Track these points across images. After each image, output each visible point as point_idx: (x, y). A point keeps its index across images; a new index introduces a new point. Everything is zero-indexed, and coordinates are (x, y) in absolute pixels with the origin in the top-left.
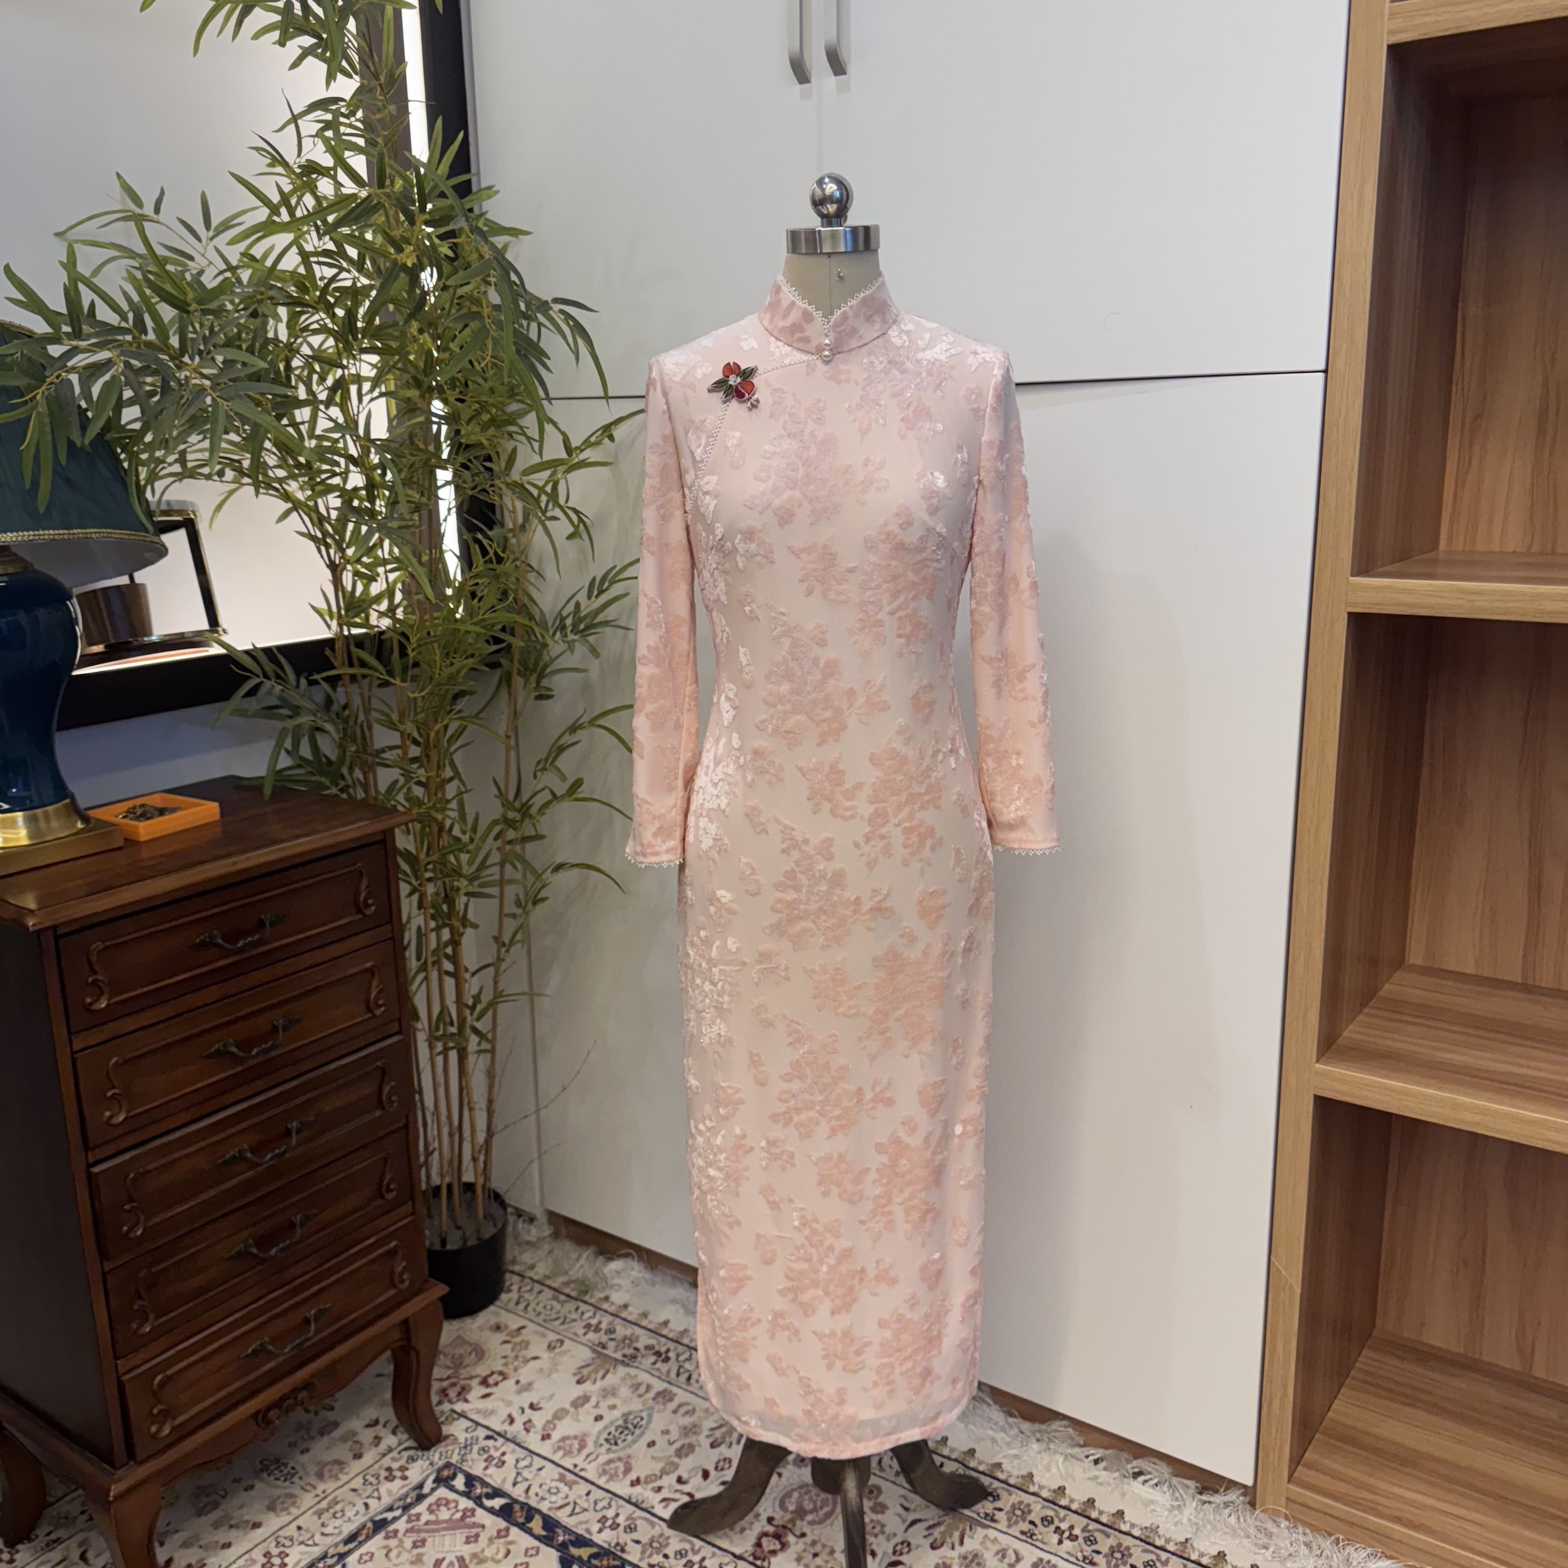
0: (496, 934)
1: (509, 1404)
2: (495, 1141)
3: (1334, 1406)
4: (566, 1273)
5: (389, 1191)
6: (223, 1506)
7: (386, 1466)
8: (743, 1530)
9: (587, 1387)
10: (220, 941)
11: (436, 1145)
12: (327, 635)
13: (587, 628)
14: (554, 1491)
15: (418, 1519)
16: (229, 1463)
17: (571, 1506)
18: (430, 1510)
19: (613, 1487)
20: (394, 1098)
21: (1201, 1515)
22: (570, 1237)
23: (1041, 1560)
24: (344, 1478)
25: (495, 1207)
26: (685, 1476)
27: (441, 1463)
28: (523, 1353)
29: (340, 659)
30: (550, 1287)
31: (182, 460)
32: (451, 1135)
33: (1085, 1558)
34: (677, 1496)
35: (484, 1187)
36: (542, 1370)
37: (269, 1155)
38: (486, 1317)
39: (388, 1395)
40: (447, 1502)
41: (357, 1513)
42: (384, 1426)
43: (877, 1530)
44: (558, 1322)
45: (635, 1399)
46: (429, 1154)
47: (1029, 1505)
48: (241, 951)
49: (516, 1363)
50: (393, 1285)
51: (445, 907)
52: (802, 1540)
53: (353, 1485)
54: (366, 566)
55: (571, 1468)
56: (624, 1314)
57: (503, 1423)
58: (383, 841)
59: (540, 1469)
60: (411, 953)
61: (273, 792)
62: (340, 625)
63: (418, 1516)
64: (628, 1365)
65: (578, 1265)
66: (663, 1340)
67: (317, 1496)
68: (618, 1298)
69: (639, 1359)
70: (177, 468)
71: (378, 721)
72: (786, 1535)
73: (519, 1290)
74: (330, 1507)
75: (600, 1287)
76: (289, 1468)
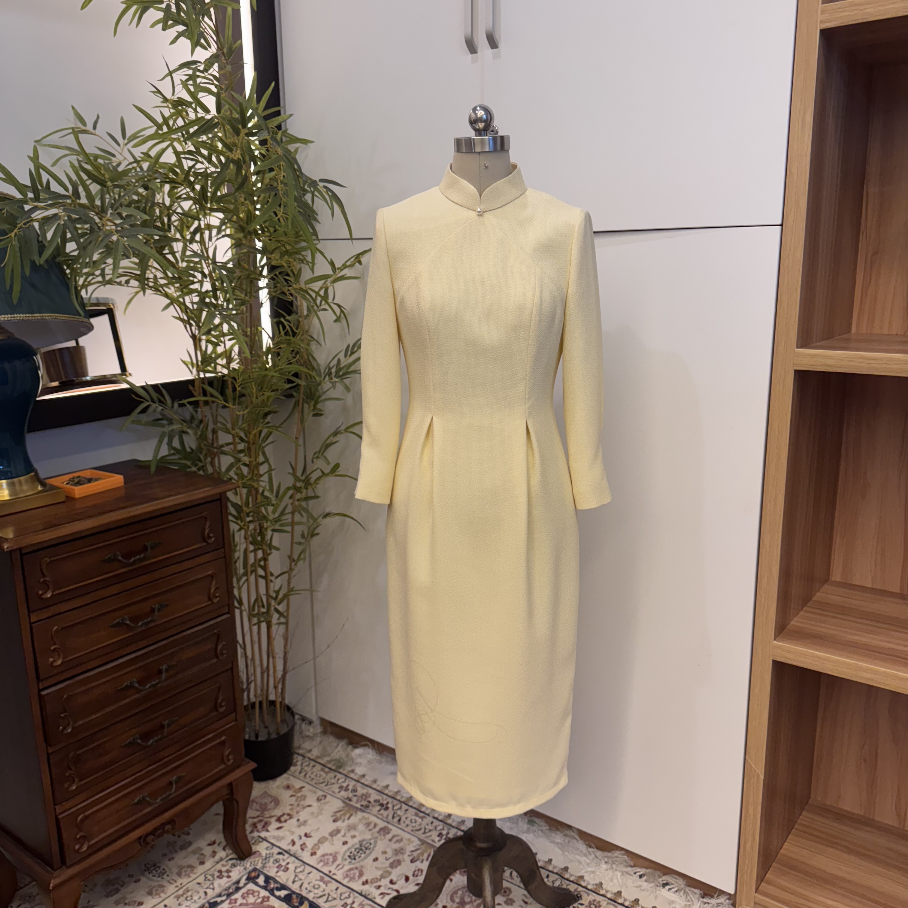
0: (289, 554)
1: (293, 833)
2: (288, 675)
3: (784, 846)
4: (329, 755)
5: (221, 706)
6: (122, 892)
7: (218, 869)
9: (339, 824)
10: (120, 558)
11: (253, 678)
12: (190, 377)
13: (344, 374)
14: (317, 886)
15: (236, 902)
16: (127, 865)
17: (327, 896)
18: (243, 897)
19: (351, 885)
20: (224, 652)
22: (332, 733)
24: (193, 876)
25: (287, 715)
26: (395, 879)
27: (251, 868)
28: (302, 802)
29: (198, 391)
30: (319, 763)
31: (103, 274)
32: (262, 673)
34: (389, 891)
35: (281, 703)
36: (312, 813)
37: (148, 685)
38: (281, 780)
39: (221, 827)
40: (254, 892)
41: (200, 898)
42: (219, 845)
44: (324, 784)
45: (367, 832)
46: (249, 684)
47: (599, 902)
48: (134, 563)
49: (298, 808)
50: (223, 762)
51: (259, 538)
53: (198, 880)
54: (214, 336)
55: (327, 873)
56: (363, 781)
57: (288, 844)
58: (220, 499)
59: (309, 873)
60: (240, 565)
61: (156, 470)
62: (198, 372)
63: (236, 900)
64: (364, 811)
65: (336, 751)
66: (385, 797)
67: (177, 886)
68: (360, 771)
69: (370, 808)
70: (100, 279)
71: (221, 429)
73: (302, 765)
74: (184, 894)
75: (349, 764)
76: (161, 870)
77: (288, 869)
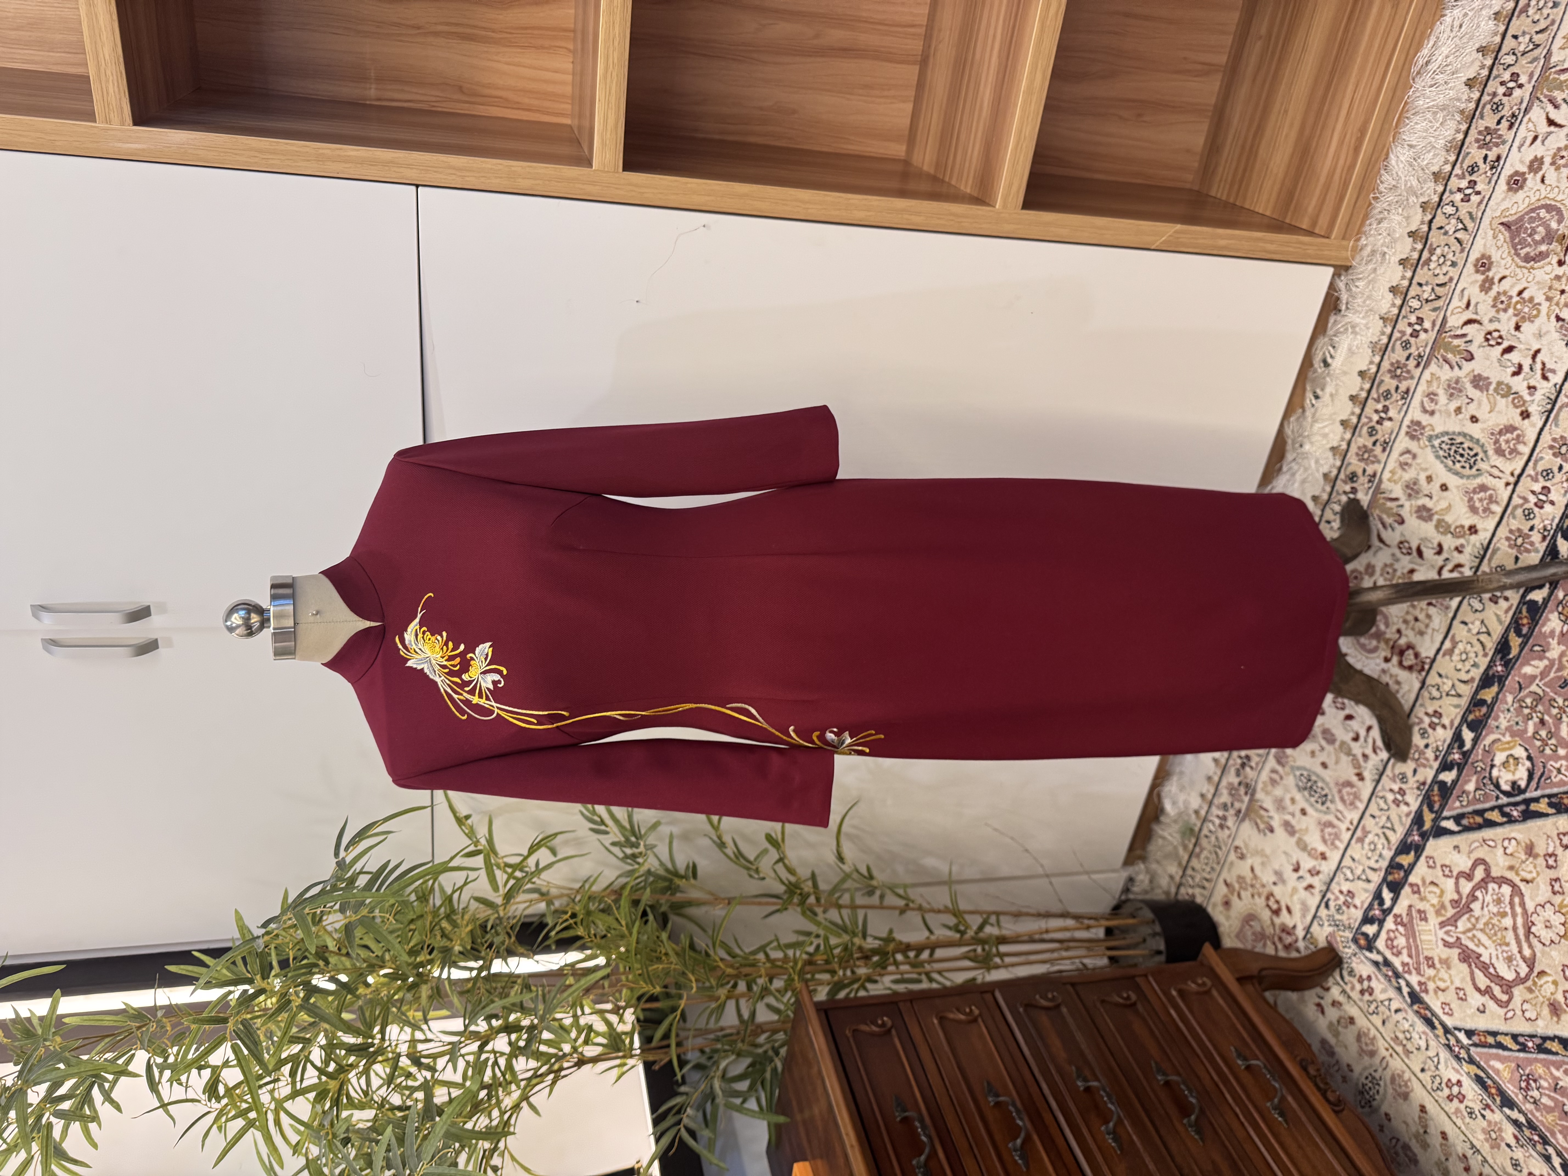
0: (897, 912)
1: (1295, 890)
2: (1071, 911)
3: (1262, 212)
4: (1175, 848)
5: (1128, 998)
6: (1407, 1140)
7: (1359, 996)
8: (1398, 683)
9: (1276, 823)
10: (923, 1158)
11: (1077, 961)
12: (640, 1069)
14: (1372, 847)
15: (1408, 964)
17: (1385, 830)
18: (1398, 954)
19: (1365, 796)
20: (1050, 996)
21: (1360, 309)
22: (1144, 848)
23: (1407, 433)
24: (1373, 1032)
25: (1125, 910)
26: (1352, 735)
27: (1353, 947)
28: (1249, 881)
29: (662, 1056)
30: (1188, 862)
32: (1067, 949)
33: (1403, 398)
34: (1370, 741)
35: (1108, 920)
36: (1263, 864)
37: (1110, 1106)
38: (1217, 914)
40: (1389, 939)
41: (1405, 1019)
42: (1322, 998)
43: (1390, 571)
44: (1220, 853)
45: (1284, 782)
47: (1359, 448)
48: (929, 1137)
49: (1258, 886)
50: (1208, 992)
51: (876, 959)
52: (1404, 632)
54: (579, 1034)
55: (1350, 833)
56: (1210, 796)
57: (1312, 894)
58: (825, 1011)
59: (1353, 860)
61: (784, 1114)
62: (632, 1056)
63: (1404, 964)
64: (1254, 791)
65: (1169, 838)
66: (1231, 762)
67: (1391, 1055)
68: (1195, 802)
69: (1248, 781)
71: (718, 1020)
72: (1400, 646)
73: (1192, 887)
74: (1401, 1043)
75: (1186, 818)
76: (1367, 1082)
77: (1349, 892)
